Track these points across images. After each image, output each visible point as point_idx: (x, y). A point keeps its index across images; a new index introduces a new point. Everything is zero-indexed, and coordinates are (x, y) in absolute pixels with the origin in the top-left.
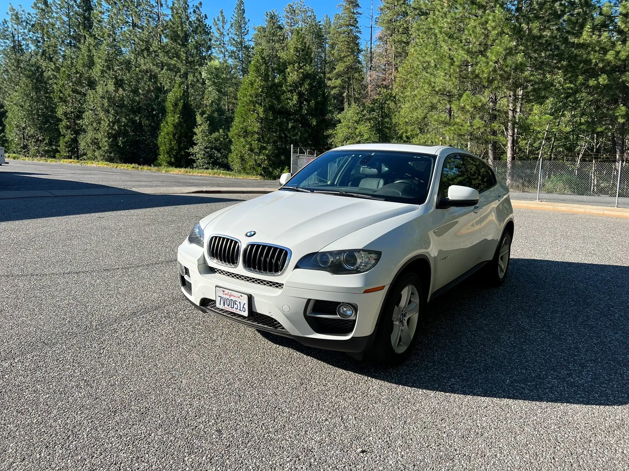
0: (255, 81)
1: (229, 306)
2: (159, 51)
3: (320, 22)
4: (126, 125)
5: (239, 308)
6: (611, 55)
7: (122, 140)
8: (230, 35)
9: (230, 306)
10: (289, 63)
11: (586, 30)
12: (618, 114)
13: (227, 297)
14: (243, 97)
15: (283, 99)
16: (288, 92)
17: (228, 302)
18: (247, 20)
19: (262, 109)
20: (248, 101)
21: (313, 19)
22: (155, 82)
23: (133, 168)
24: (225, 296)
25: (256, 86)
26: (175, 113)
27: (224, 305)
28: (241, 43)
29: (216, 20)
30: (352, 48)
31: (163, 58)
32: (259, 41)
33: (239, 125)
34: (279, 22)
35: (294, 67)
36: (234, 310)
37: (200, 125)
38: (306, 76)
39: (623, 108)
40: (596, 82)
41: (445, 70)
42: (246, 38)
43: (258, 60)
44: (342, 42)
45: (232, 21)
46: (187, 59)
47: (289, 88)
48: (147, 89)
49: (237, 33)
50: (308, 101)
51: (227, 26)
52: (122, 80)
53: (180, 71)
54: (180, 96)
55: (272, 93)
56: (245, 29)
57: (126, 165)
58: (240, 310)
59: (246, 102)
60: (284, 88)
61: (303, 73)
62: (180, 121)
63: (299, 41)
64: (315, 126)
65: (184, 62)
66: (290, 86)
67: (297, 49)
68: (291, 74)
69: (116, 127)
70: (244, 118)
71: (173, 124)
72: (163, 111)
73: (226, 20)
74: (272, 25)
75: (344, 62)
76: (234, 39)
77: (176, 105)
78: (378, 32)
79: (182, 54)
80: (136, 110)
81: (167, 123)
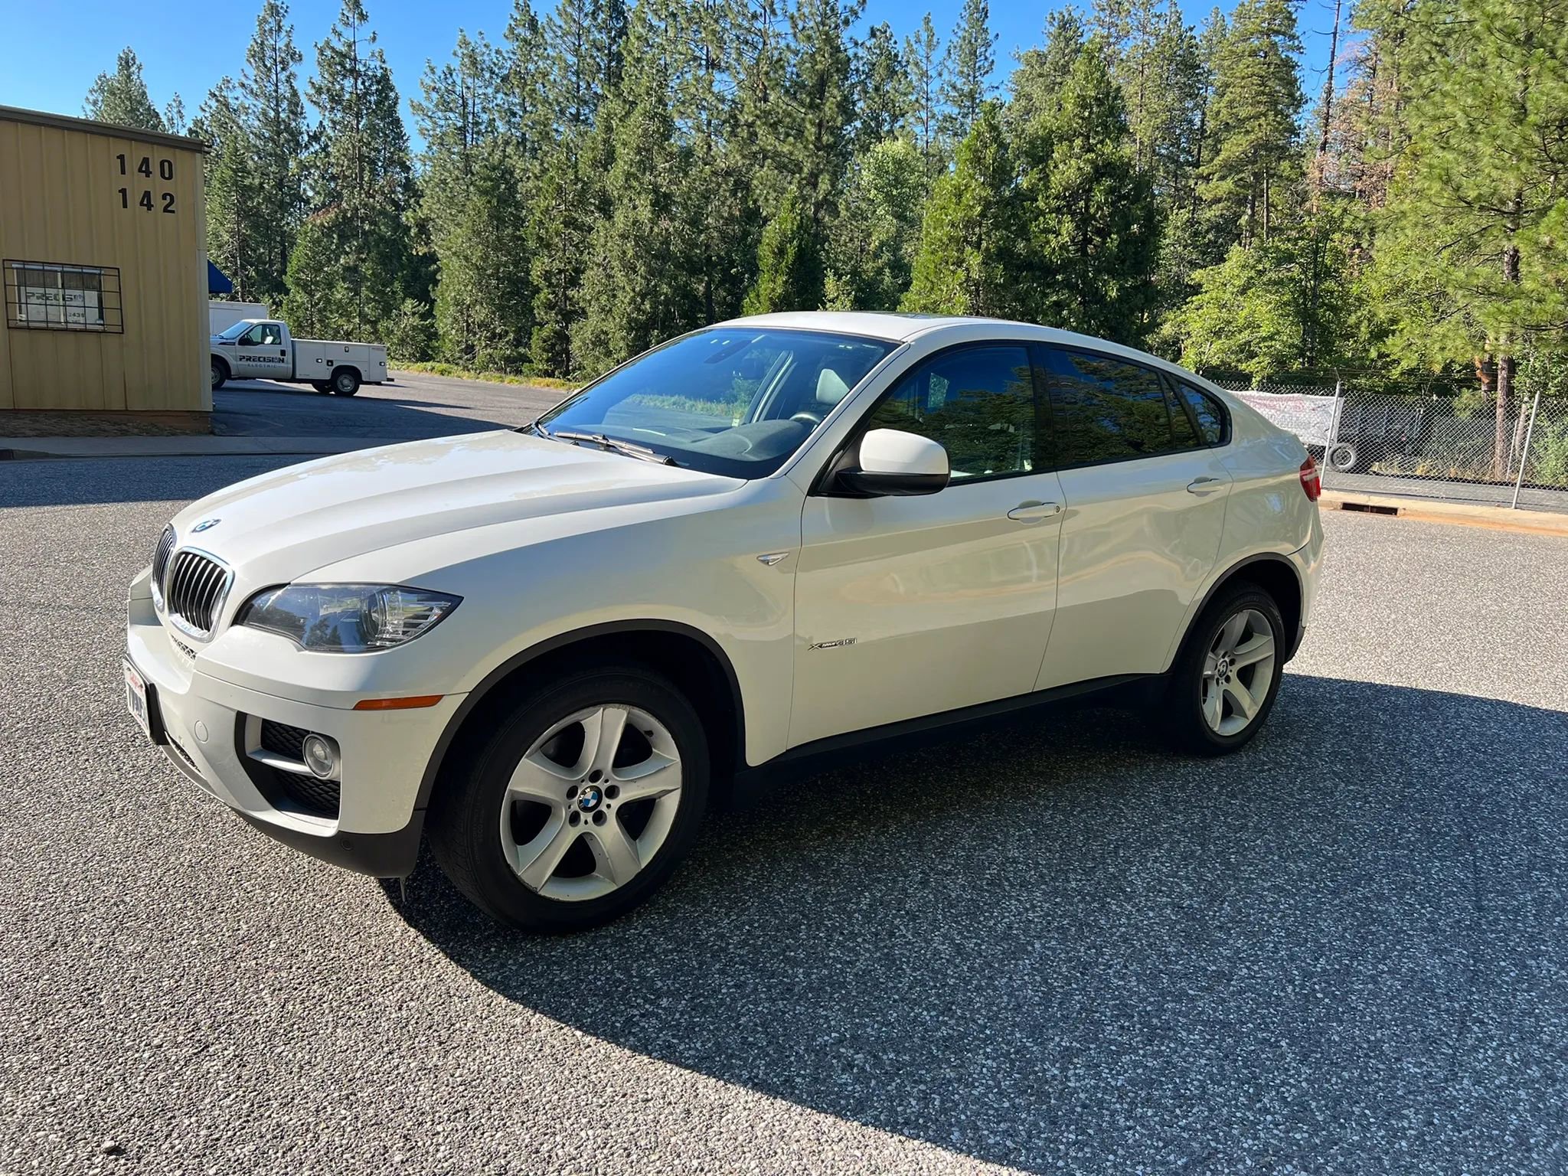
0: (967, 186)
2: (758, 123)
3: (1191, 29)
4: (667, 302)
7: (658, 336)
8: (946, 76)
10: (1061, 139)
14: (935, 229)
15: (1034, 232)
16: (1050, 213)
18: (990, 37)
19: (980, 259)
20: (945, 239)
22: (744, 200)
23: (674, 404)
25: (968, 200)
26: (777, 271)
28: (971, 96)
29: (912, 42)
30: (1271, 94)
31: (766, 139)
32: (1027, 89)
33: (919, 300)
34: (1082, 35)
35: (1071, 148)
37: (832, 301)
38: (1103, 170)
41: (1495, 137)
42: (986, 81)
43: (979, 133)
44: (1243, 78)
45: (955, 39)
46: (819, 138)
47: (1054, 203)
48: (726, 215)
49: (965, 69)
50: (1103, 233)
51: (938, 55)
52: (667, 196)
53: (800, 170)
54: (792, 230)
55: (1009, 218)
56: (986, 59)
57: (661, 398)
59: (941, 240)
60: (1041, 204)
61: (1092, 162)
62: (786, 291)
64: (1113, 302)
65: (811, 146)
66: (1057, 197)
67: (1083, 100)
68: (1060, 166)
69: (648, 306)
70: (932, 282)
71: (771, 299)
72: (754, 270)
73: (935, 40)
74: (1062, 45)
75: (1247, 132)
76: (954, 87)
77: (781, 252)
78: (1356, 44)
79: (808, 126)
80: (693, 267)
81: (758, 296)
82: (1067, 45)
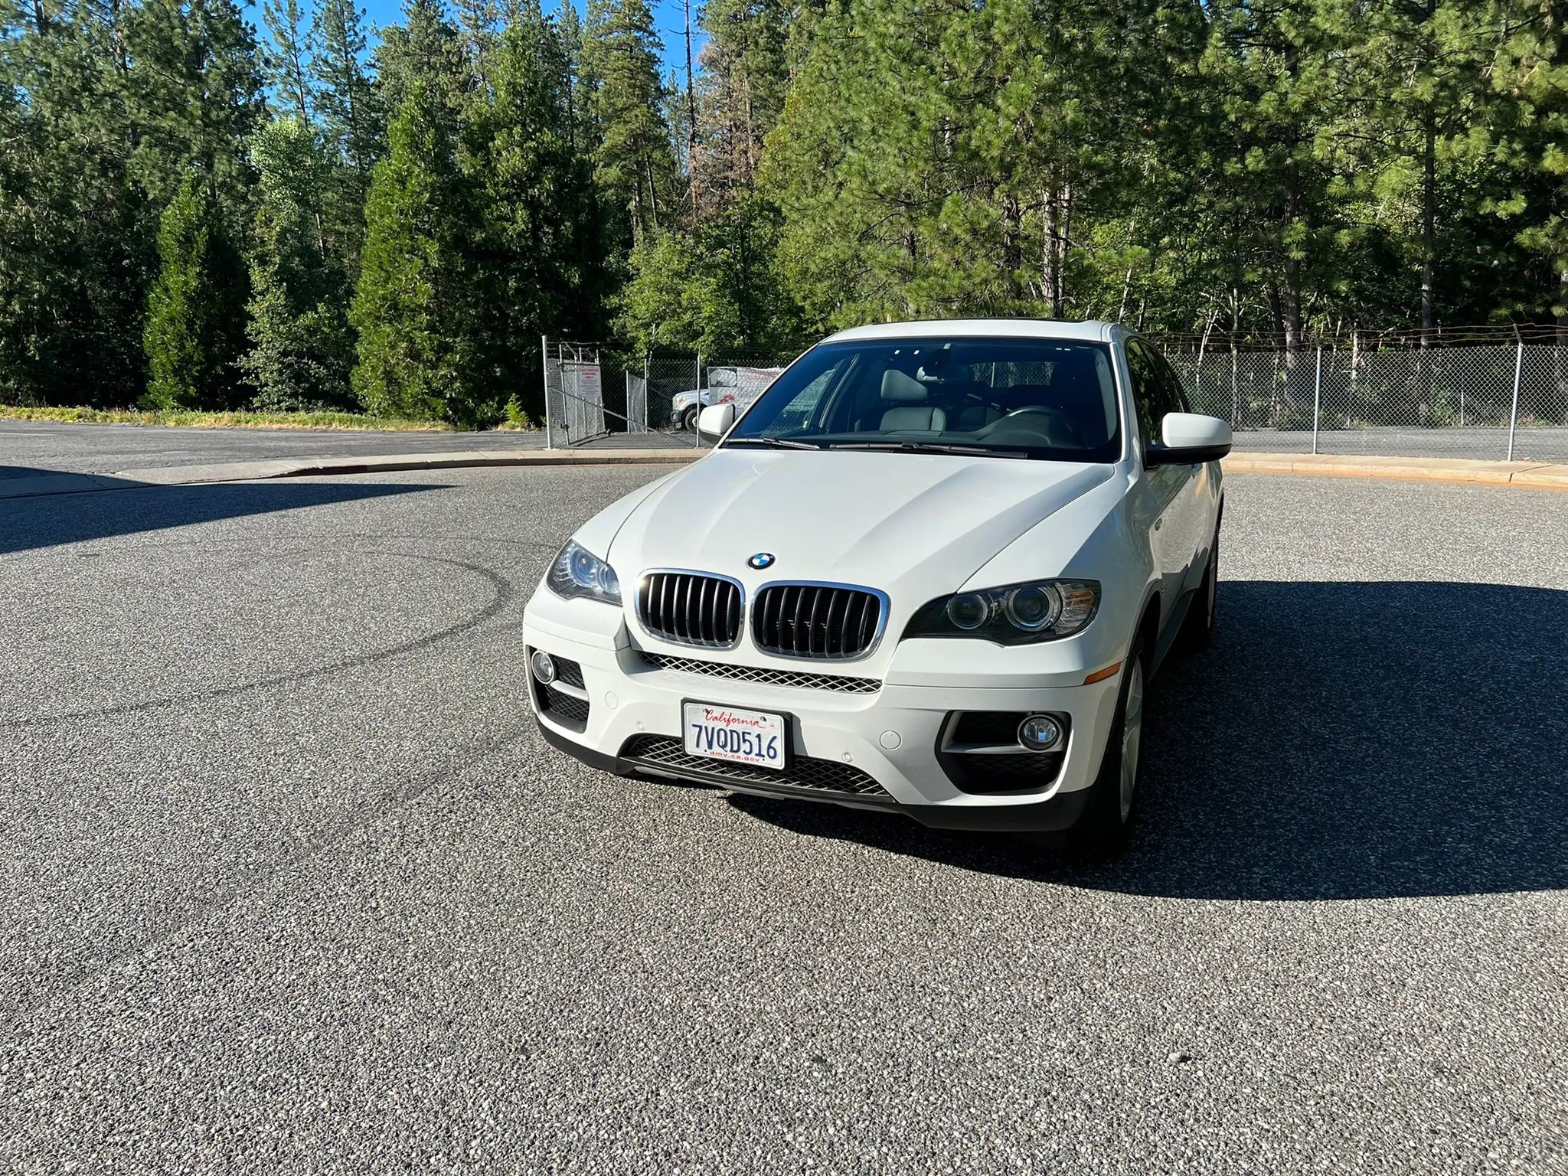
0: (410, 173)
1: (724, 747)
2: (125, 93)
3: (551, 18)
4: (43, 300)
5: (756, 750)
6: (1269, 102)
7: (36, 342)
8: (315, 50)
9: (728, 748)
10: (499, 126)
11: (1212, 44)
12: (1289, 240)
13: (722, 725)
14: (382, 216)
15: (487, 219)
16: (502, 199)
17: (722, 739)
18: (358, 11)
19: (436, 247)
20: (395, 227)
21: (534, 10)
22: (120, 179)
23: (80, 417)
24: (711, 724)
25: (413, 185)
26: (186, 262)
27: (710, 746)
28: (347, 71)
29: (273, 9)
30: (641, 88)
31: (135, 111)
32: (393, 67)
33: (376, 291)
34: (442, 16)
35: (510, 134)
36: (741, 758)
37: (261, 293)
38: (544, 159)
39: (1299, 225)
40: (1239, 166)
41: (898, 140)
42: (362, 58)
43: (412, 117)
44: (615, 70)
45: (319, 11)
46: (206, 114)
47: (503, 190)
48: (94, 198)
49: (335, 44)
50: (555, 223)
51: (305, 26)
52: (22, 176)
53: (188, 149)
54: (198, 216)
55: (459, 205)
56: (356, 34)
57: (57, 411)
58: (759, 754)
59: (391, 228)
60: (491, 192)
61: (535, 150)
62: (202, 283)
63: (520, 68)
64: (577, 287)
65: (198, 122)
66: (505, 184)
67: (514, 88)
68: (504, 153)
69: (17, 307)
70: (388, 272)
71: (184, 293)
72: (153, 260)
73: (299, 10)
74: (424, 23)
75: (626, 122)
76: (326, 62)
77: (187, 241)
78: (705, 46)
79: (190, 98)
80: (70, 257)
81: (166, 290)
82: (430, 24)
